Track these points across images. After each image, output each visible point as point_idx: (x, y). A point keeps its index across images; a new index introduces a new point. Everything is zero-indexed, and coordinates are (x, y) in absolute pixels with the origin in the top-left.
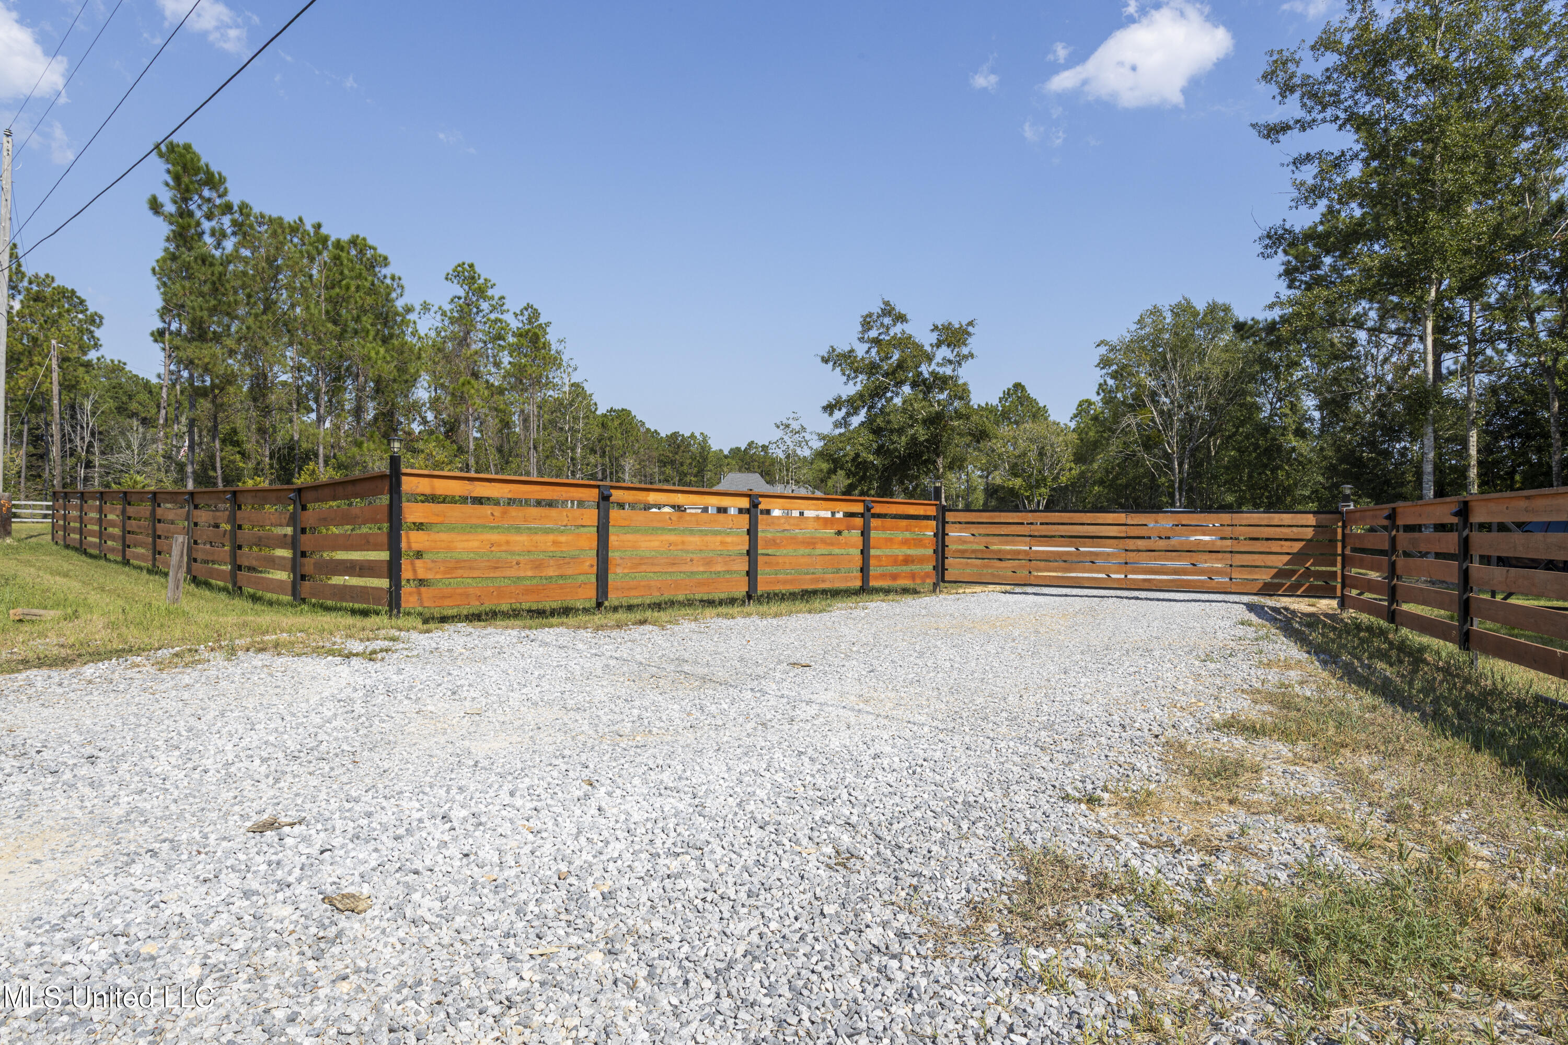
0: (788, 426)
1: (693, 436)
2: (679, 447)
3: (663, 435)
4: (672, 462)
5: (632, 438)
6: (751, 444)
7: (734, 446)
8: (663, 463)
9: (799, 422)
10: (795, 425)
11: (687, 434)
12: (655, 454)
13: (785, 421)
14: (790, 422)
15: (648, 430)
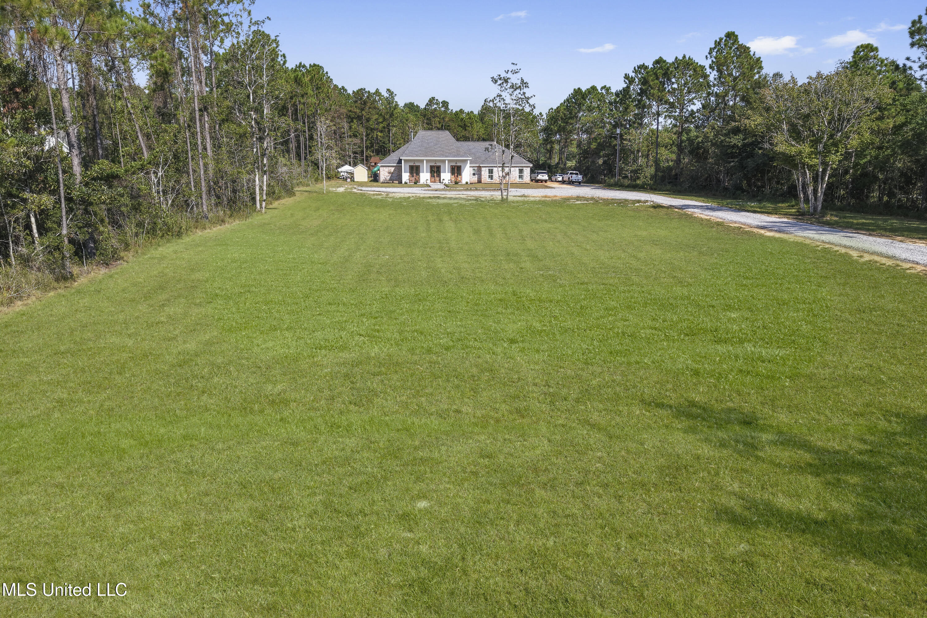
0: (506, 81)
1: (377, 92)
2: (365, 103)
3: (350, 92)
4: (359, 118)
5: (323, 95)
6: (432, 101)
7: (408, 101)
8: (351, 120)
9: (519, 76)
10: (515, 79)
11: (373, 91)
12: (344, 110)
13: (503, 75)
14: (509, 75)
15: (336, 86)
